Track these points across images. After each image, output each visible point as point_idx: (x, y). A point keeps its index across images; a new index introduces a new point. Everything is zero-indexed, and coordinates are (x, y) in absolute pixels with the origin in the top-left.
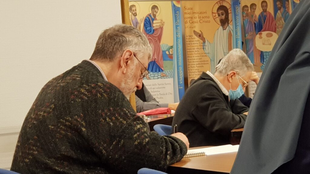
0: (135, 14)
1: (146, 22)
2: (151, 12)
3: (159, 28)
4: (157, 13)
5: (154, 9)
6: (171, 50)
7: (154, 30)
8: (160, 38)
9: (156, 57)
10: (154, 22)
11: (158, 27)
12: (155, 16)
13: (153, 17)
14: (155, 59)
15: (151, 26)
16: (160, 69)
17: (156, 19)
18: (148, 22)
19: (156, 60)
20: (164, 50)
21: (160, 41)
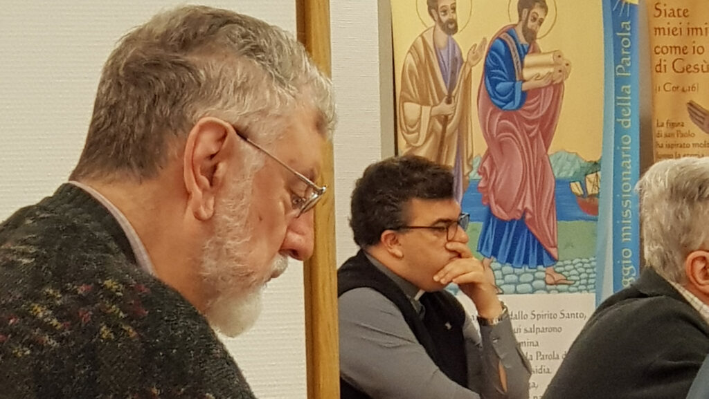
0: (451, 26)
1: (495, 59)
2: (515, 20)
3: (546, 87)
4: (541, 22)
5: (530, 8)
6: (592, 177)
7: (524, 94)
8: (547, 126)
9: (528, 205)
10: (528, 60)
11: (542, 83)
12: (531, 35)
13: (522, 40)
14: (526, 210)
15: (512, 77)
16: (545, 255)
17: (536, 51)
18: (503, 60)
19: (528, 216)
20: (563, 175)
21: (547, 135)
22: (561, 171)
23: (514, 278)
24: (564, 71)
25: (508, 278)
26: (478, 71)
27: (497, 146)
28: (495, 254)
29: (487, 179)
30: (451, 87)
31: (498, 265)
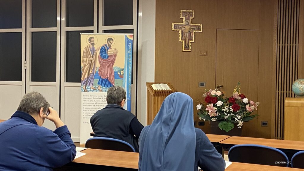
0: (93, 44)
1: (102, 50)
2: (106, 43)
3: (113, 55)
4: (112, 43)
5: (110, 41)
6: (122, 71)
7: (108, 56)
8: (113, 62)
9: (108, 76)
10: (109, 50)
11: (112, 54)
12: (110, 46)
13: (108, 47)
14: (108, 77)
15: (106, 53)
16: (112, 85)
18: (104, 50)
19: (108, 78)
20: (116, 71)
21: (113, 64)
22: (116, 70)
23: (105, 89)
24: (117, 52)
25: (104, 89)
26: (98, 52)
27: (102, 65)
28: (101, 85)
29: (100, 71)
30: (93, 55)
31: (102, 87)
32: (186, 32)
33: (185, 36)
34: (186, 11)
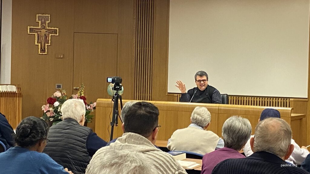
32: (42, 35)
33: (41, 39)
34: (41, 15)
